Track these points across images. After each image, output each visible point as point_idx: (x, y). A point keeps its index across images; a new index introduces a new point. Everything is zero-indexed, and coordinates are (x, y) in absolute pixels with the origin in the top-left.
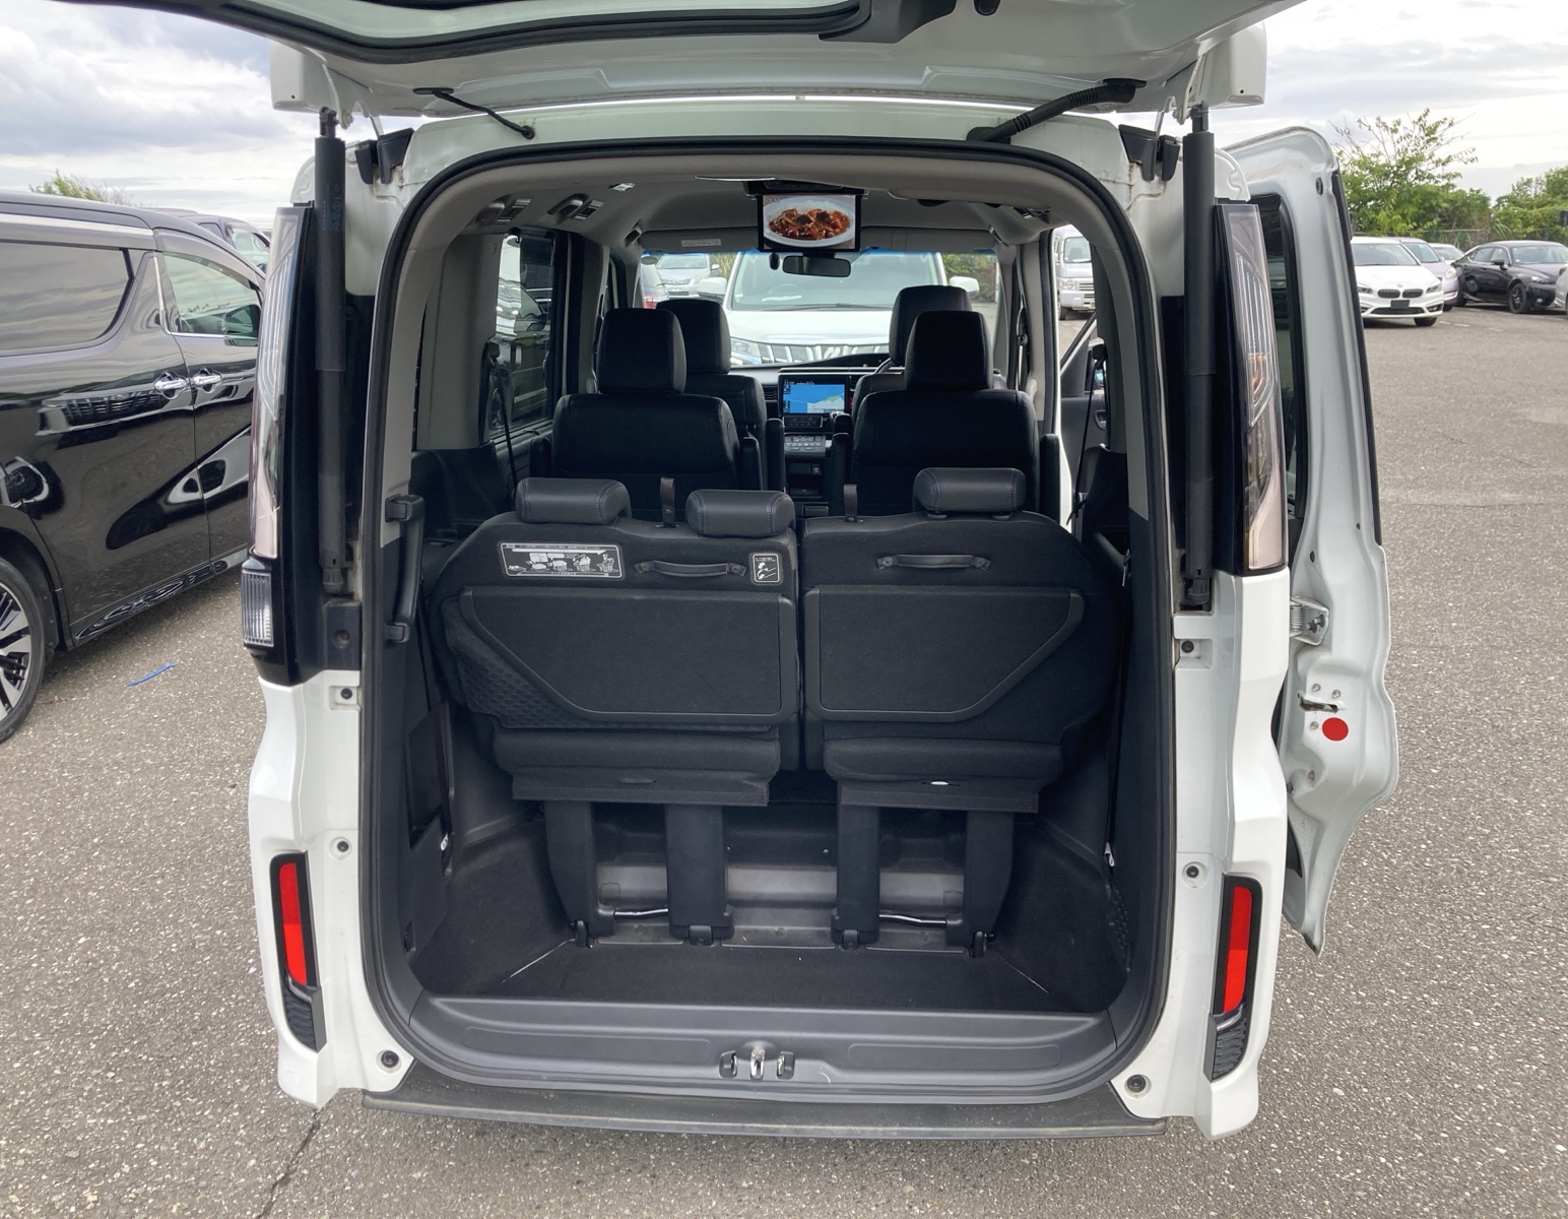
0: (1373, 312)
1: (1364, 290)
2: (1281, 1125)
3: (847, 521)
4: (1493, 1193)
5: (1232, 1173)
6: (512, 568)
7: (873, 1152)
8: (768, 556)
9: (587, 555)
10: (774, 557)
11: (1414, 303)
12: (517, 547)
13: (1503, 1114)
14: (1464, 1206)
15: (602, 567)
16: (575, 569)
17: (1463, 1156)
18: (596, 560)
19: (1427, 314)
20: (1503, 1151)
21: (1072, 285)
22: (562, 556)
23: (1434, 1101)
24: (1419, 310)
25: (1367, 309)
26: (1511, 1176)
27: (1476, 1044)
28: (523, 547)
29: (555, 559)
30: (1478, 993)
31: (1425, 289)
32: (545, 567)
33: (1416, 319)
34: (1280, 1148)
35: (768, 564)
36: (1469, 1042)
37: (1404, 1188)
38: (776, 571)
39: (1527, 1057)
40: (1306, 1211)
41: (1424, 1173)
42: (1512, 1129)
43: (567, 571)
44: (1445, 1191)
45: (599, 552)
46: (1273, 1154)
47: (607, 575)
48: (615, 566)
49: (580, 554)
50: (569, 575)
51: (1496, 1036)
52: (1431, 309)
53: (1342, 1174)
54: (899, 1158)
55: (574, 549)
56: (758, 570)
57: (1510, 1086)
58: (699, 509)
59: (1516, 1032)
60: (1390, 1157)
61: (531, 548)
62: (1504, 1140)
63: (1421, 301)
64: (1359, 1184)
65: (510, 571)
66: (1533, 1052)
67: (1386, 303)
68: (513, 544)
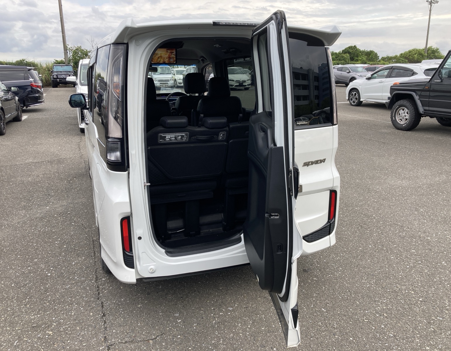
0: (235, 86)
1: (230, 80)
2: (321, 253)
3: (239, 123)
4: (364, 256)
5: (317, 263)
6: (160, 140)
7: (244, 276)
8: (223, 133)
9: (181, 135)
10: (225, 133)
11: (244, 84)
12: (163, 135)
13: (357, 243)
14: (360, 259)
15: (183, 139)
16: (177, 140)
17: (355, 251)
18: (182, 136)
19: (247, 86)
20: (361, 249)
21: (156, 80)
22: (174, 136)
23: (344, 243)
24: (246, 86)
25: (233, 85)
26: (365, 252)
27: (346, 232)
28: (165, 135)
29: (172, 137)
30: (341, 223)
31: (246, 80)
32: (169, 139)
33: (244, 88)
34: (323, 257)
35: (223, 135)
36: (344, 232)
37: (348, 258)
38: (224, 136)
39: (356, 232)
40: (334, 266)
41: (350, 255)
42: (360, 245)
43: (175, 140)
44: (355, 257)
45: (184, 135)
46: (322, 258)
47: (184, 141)
48: (187, 138)
49: (179, 135)
50: (175, 141)
51: (348, 230)
52: (248, 85)
53: (336, 259)
54: (251, 276)
55: (177, 134)
56: (220, 136)
57: (356, 238)
58: (209, 122)
59: (351, 229)
60: (343, 254)
61: (167, 135)
62: (360, 247)
63: (246, 83)
64: (340, 259)
65: (160, 142)
66: (356, 231)
67: (238, 84)
68: (162, 134)
